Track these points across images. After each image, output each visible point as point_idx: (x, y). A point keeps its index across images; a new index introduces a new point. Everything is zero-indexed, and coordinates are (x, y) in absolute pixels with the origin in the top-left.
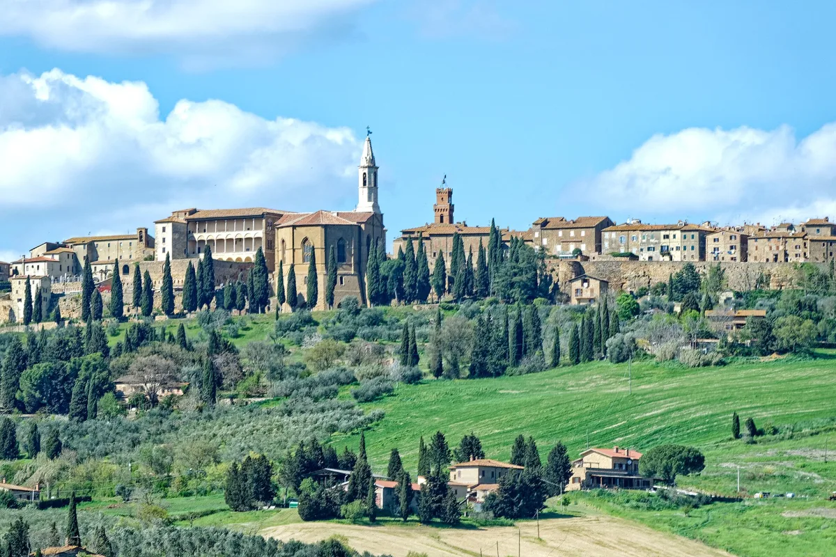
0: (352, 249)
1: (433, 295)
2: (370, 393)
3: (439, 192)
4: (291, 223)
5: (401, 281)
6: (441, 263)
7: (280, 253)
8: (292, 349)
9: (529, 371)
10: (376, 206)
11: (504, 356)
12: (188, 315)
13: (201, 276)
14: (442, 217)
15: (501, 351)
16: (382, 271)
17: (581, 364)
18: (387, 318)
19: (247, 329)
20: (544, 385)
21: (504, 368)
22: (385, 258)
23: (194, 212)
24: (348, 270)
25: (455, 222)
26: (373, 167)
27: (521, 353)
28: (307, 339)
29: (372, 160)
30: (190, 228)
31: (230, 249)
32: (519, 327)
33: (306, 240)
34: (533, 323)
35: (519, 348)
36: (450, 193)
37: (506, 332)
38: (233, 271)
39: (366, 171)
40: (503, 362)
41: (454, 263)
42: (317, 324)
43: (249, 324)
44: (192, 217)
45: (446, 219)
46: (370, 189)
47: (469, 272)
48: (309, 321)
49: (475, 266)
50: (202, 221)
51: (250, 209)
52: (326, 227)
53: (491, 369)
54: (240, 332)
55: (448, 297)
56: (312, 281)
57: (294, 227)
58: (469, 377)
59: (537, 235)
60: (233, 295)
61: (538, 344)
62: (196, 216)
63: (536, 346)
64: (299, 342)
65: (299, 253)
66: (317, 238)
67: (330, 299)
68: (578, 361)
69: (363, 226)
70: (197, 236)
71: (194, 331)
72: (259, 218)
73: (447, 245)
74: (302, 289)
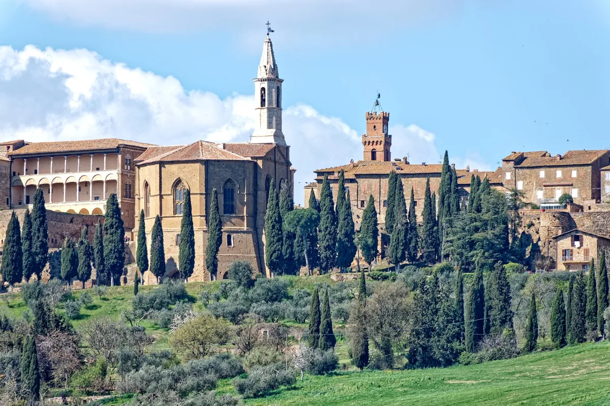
0: (244, 196)
1: (359, 259)
2: (262, 384)
3: (370, 117)
4: (158, 158)
5: (314, 240)
6: (371, 214)
7: (143, 201)
8: (157, 334)
9: (493, 358)
10: (278, 135)
11: (458, 336)
12: (10, 289)
13: (29, 234)
14: (374, 154)
15: (452, 329)
16: (286, 227)
17: (568, 348)
18: (293, 292)
19: (94, 307)
21: (457, 354)
22: (291, 207)
23: (20, 144)
24: (237, 226)
25: (392, 160)
26: (274, 80)
27: (481, 330)
28: (177, 319)
29: (274, 69)
30: (15, 168)
31: (70, 198)
32: (479, 293)
33: (178, 182)
34: (500, 289)
35: (479, 324)
36: (386, 119)
37: (461, 302)
38: (74, 227)
39: (265, 85)
40: (456, 345)
41: (390, 216)
42: (192, 300)
43: (96, 300)
44: (17, 152)
45: (380, 155)
46: (270, 110)
47: (411, 228)
48: (182, 296)
49: (420, 219)
50: (31, 158)
51: (100, 141)
52: (206, 163)
53: (437, 354)
54: (83, 311)
55: (379, 264)
56: (187, 239)
57: (162, 164)
58: (406, 367)
59: (508, 176)
60: (74, 260)
61: (507, 320)
62: (22, 151)
63: (503, 322)
64: (166, 325)
65: (168, 201)
66: (194, 179)
67: (212, 266)
68: (563, 343)
69: (260, 163)
70: (25, 179)
71: (17, 311)
72: (112, 152)
73: (380, 190)
74: (172, 252)
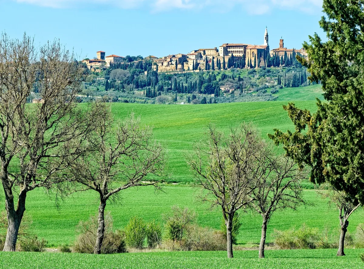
0: (263, 54)
1: (280, 65)
2: (274, 92)
3: (281, 40)
4: (250, 48)
5: (274, 62)
7: (247, 55)
8: (252, 78)
9: (304, 86)
10: (268, 44)
11: (299, 82)
12: (228, 69)
13: (231, 60)
14: (281, 46)
15: (298, 81)
16: (270, 60)
17: (315, 85)
18: (271, 71)
19: (242, 73)
20: (308, 91)
21: (299, 85)
23: (227, 44)
24: (262, 59)
25: (284, 47)
26: (267, 36)
27: (302, 82)
28: (255, 76)
29: (267, 34)
30: (227, 48)
31: (236, 53)
32: (302, 77)
33: (253, 52)
35: (302, 81)
36: (283, 40)
37: (299, 78)
38: (237, 58)
39: (266, 36)
40: (299, 84)
41: (285, 57)
42: (256, 72)
43: (242, 72)
44: (227, 45)
45: (282, 46)
46: (267, 40)
47: (288, 60)
48: (255, 71)
49: (289, 57)
50: (229, 46)
51: (240, 44)
52: (257, 49)
53: (296, 85)
54: (240, 74)
55: (284, 65)
56: (255, 62)
57: (251, 49)
58: (291, 87)
59: (302, 51)
60: (238, 65)
61: (306, 80)
62: (228, 45)
63: (305, 81)
64: (254, 77)
65: (252, 55)
66: (256, 52)
67: (259, 66)
68: (314, 84)
69: (265, 49)
70: (228, 50)
72: (242, 46)
73: (283, 53)
74: (253, 64)
